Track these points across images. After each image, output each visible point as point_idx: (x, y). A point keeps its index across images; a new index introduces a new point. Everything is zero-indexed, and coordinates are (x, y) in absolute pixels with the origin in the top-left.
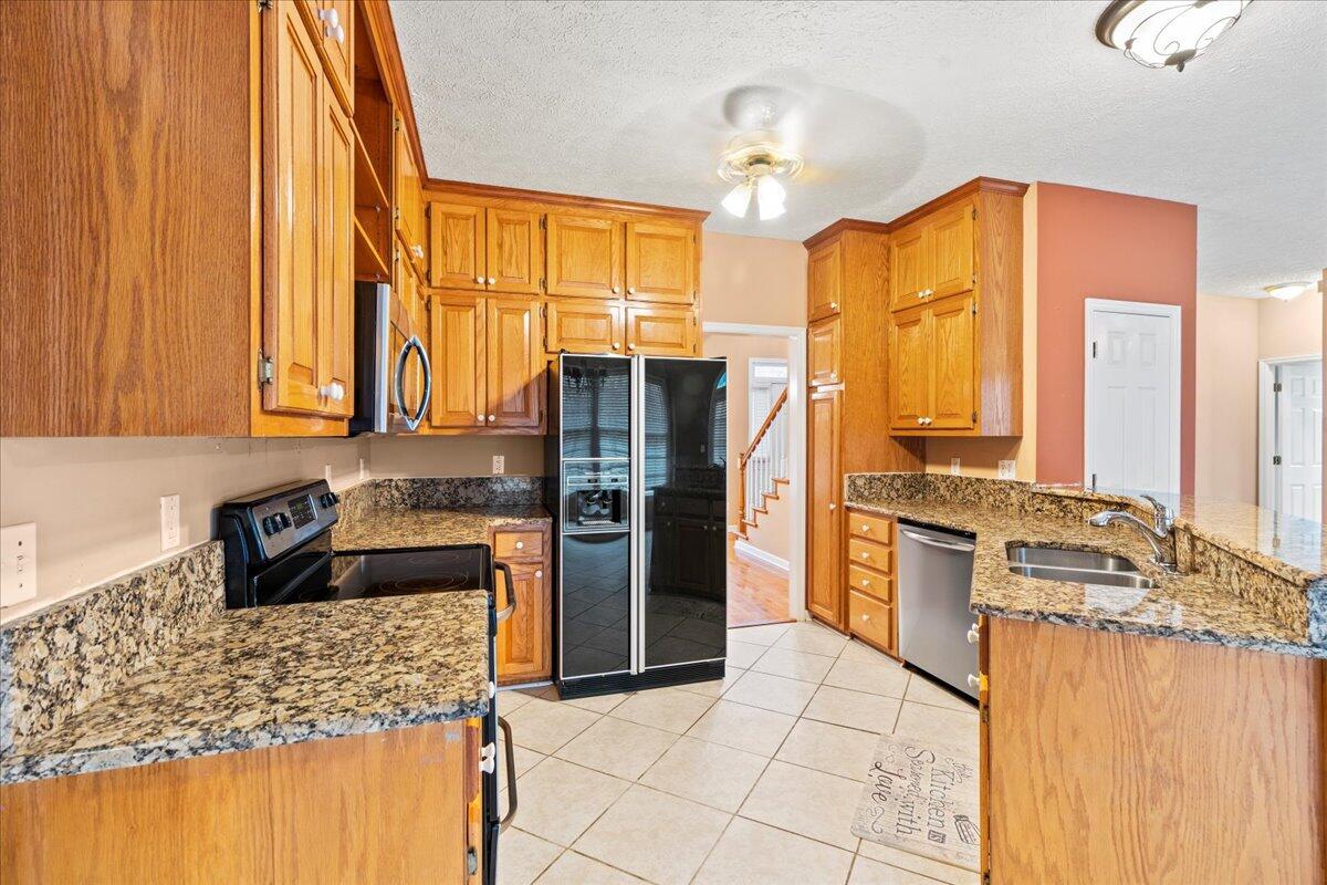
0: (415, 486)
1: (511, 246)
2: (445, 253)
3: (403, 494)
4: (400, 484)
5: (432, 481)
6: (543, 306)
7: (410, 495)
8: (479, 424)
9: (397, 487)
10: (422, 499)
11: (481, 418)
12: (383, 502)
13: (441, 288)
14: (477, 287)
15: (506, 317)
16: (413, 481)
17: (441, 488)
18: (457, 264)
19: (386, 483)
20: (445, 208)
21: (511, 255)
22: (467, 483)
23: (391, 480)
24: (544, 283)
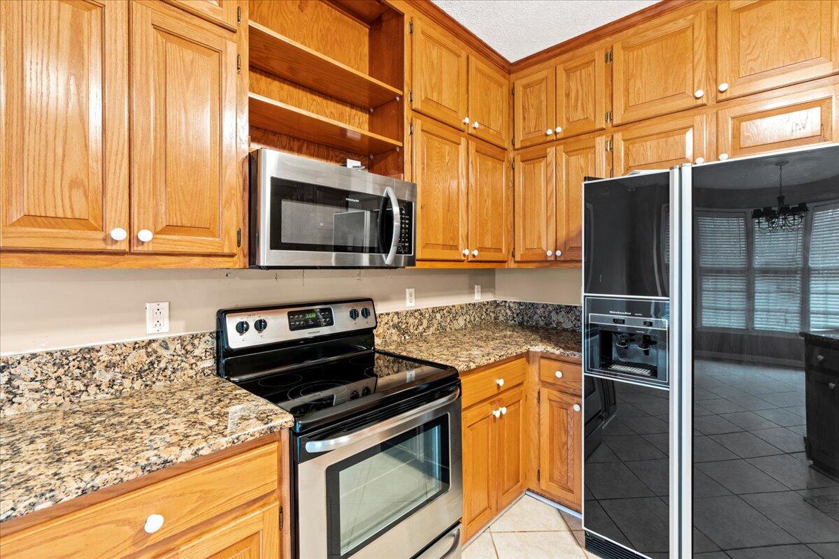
0: (521, 307)
1: (577, 91)
2: (524, 118)
3: (513, 313)
4: (512, 305)
5: (533, 305)
6: (609, 139)
7: (517, 314)
8: (549, 259)
9: (509, 307)
10: (526, 318)
11: (549, 253)
12: (501, 318)
13: (522, 148)
14: (548, 139)
15: (573, 159)
16: (520, 304)
17: (539, 312)
18: (533, 124)
19: (503, 304)
20: (524, 81)
21: (577, 100)
22: (558, 309)
23: (506, 302)
24: (610, 116)
